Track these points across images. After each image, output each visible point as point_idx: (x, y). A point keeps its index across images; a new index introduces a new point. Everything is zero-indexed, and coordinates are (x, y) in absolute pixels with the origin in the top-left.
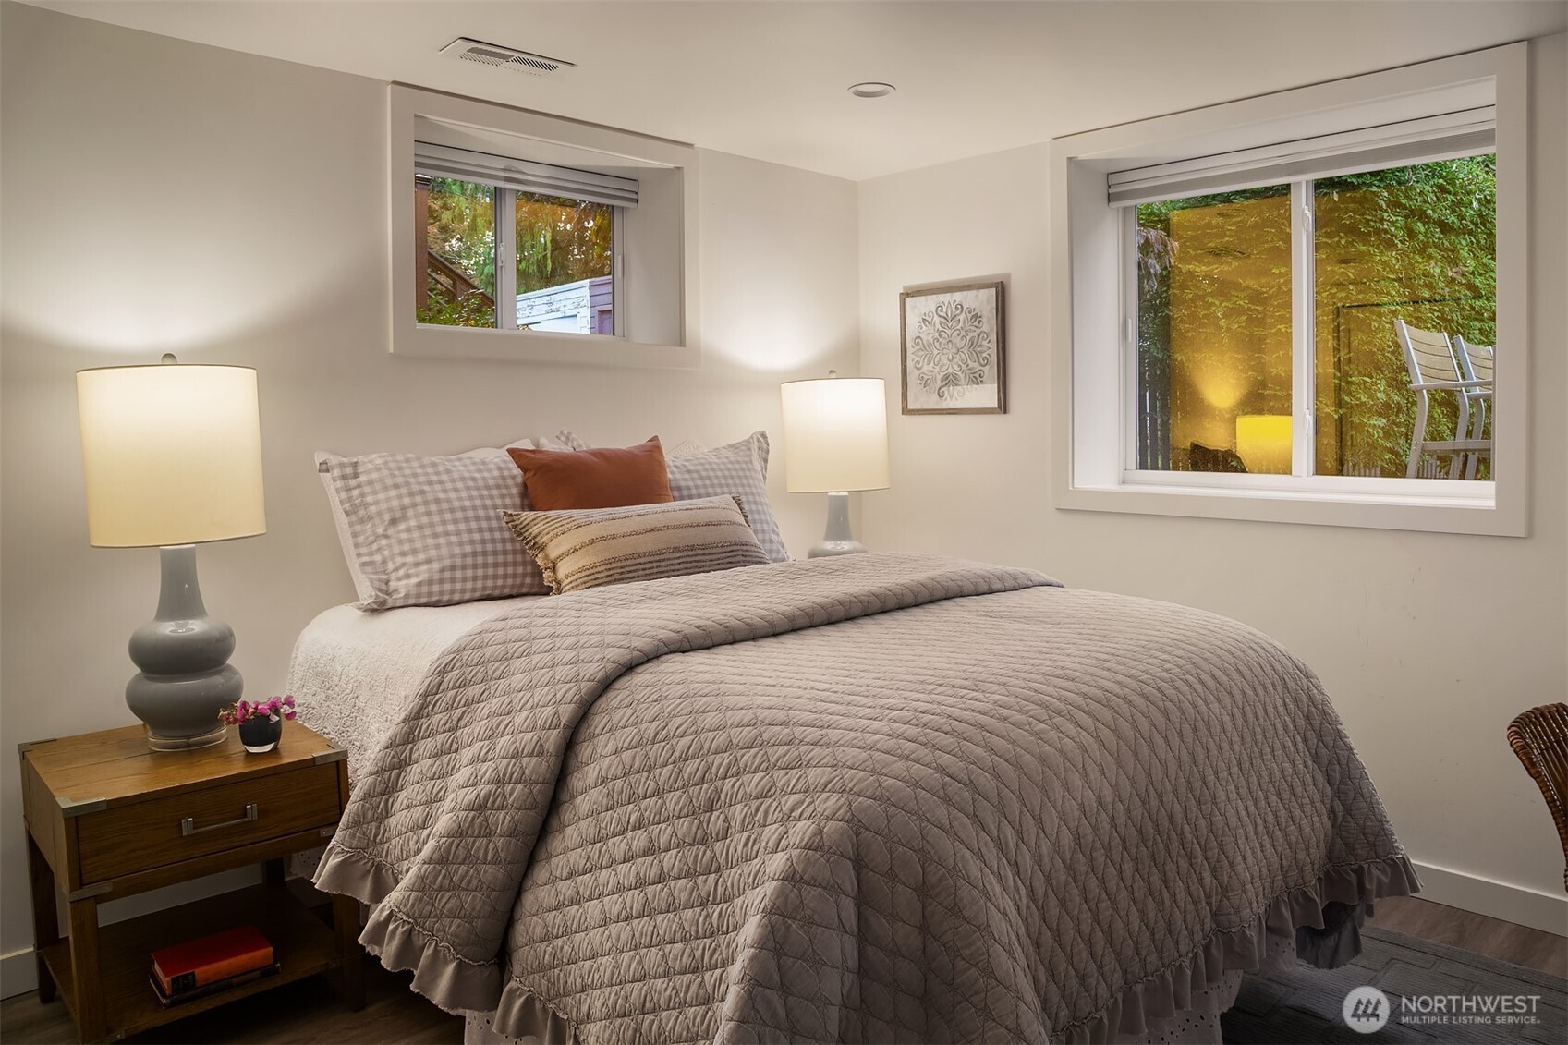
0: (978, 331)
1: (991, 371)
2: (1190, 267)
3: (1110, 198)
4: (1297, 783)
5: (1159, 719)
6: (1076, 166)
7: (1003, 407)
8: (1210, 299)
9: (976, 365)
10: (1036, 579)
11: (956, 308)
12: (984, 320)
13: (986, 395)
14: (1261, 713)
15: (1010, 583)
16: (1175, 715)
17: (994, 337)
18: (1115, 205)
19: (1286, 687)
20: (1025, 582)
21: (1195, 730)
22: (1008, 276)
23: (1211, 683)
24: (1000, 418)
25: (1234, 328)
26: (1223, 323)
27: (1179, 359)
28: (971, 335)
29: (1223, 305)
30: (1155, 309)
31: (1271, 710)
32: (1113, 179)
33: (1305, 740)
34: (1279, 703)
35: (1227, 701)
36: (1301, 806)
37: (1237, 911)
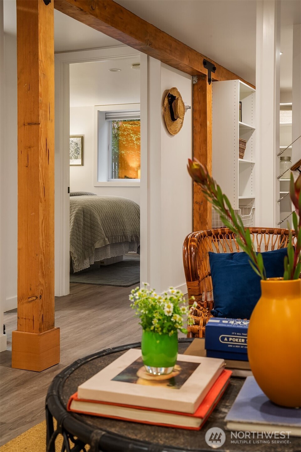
0: (77, 147)
1: (80, 156)
2: (126, 125)
3: (106, 118)
4: (136, 220)
5: (115, 205)
6: (99, 112)
7: (83, 164)
8: (131, 135)
9: (76, 155)
10: (94, 194)
11: (72, 142)
12: (78, 145)
13: (79, 162)
14: (130, 209)
15: (90, 194)
16: (117, 205)
17: (80, 149)
18: (107, 120)
19: (134, 206)
20: (92, 194)
21: (120, 207)
22: (84, 135)
23: (123, 203)
24: (82, 167)
25: (138, 144)
26: (135, 142)
27: (123, 153)
28: (75, 148)
29: (135, 137)
30: (116, 137)
31: (132, 209)
32: (107, 114)
33: (137, 215)
34: (133, 208)
35: (125, 205)
36: (136, 223)
37: (126, 233)
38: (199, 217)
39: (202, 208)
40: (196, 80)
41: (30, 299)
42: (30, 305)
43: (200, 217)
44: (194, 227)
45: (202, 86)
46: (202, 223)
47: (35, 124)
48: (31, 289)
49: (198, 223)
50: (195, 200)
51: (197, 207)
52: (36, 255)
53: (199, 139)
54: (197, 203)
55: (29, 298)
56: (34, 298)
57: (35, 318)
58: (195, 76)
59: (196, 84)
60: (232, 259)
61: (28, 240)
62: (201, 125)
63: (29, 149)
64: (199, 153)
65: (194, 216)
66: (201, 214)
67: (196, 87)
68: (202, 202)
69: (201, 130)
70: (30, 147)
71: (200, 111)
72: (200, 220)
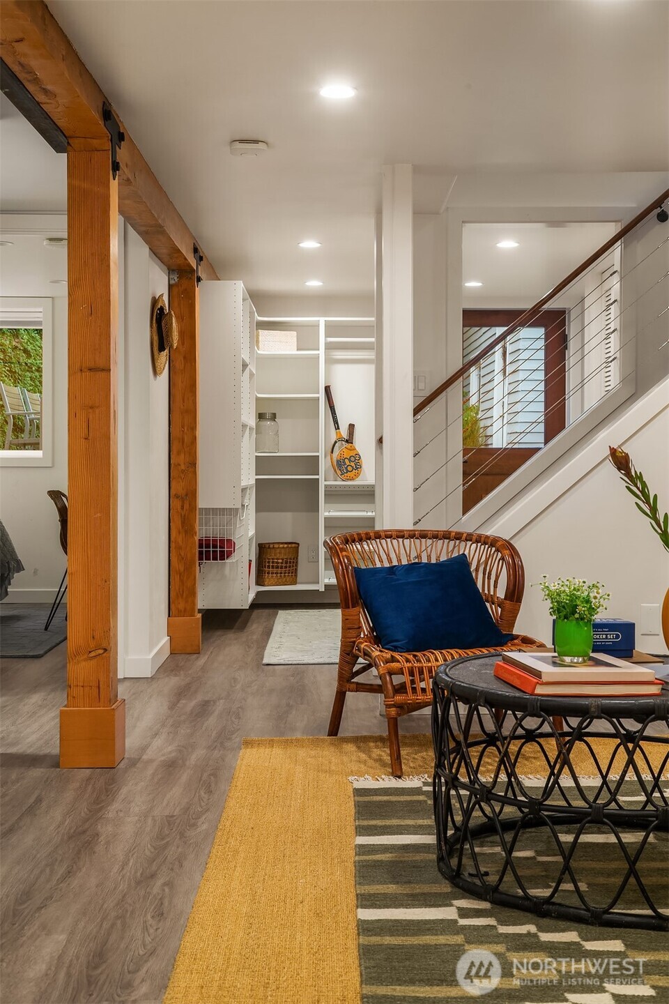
38: (182, 521)
39: (186, 506)
40: (176, 278)
41: (93, 654)
42: (93, 662)
43: (183, 523)
44: (172, 539)
45: (186, 290)
46: (186, 532)
47: (103, 370)
48: (93, 637)
49: (179, 533)
50: (173, 492)
51: (177, 503)
52: (103, 582)
53: (182, 382)
54: (177, 496)
55: (90, 652)
56: (101, 651)
57: (101, 683)
58: (173, 270)
59: (176, 285)
60: (394, 573)
61: (88, 557)
62: (185, 358)
63: (90, 410)
64: (182, 407)
65: (171, 521)
66: (185, 516)
67: (175, 290)
68: (187, 495)
69: (185, 367)
70: (92, 407)
71: (184, 333)
72: (183, 527)
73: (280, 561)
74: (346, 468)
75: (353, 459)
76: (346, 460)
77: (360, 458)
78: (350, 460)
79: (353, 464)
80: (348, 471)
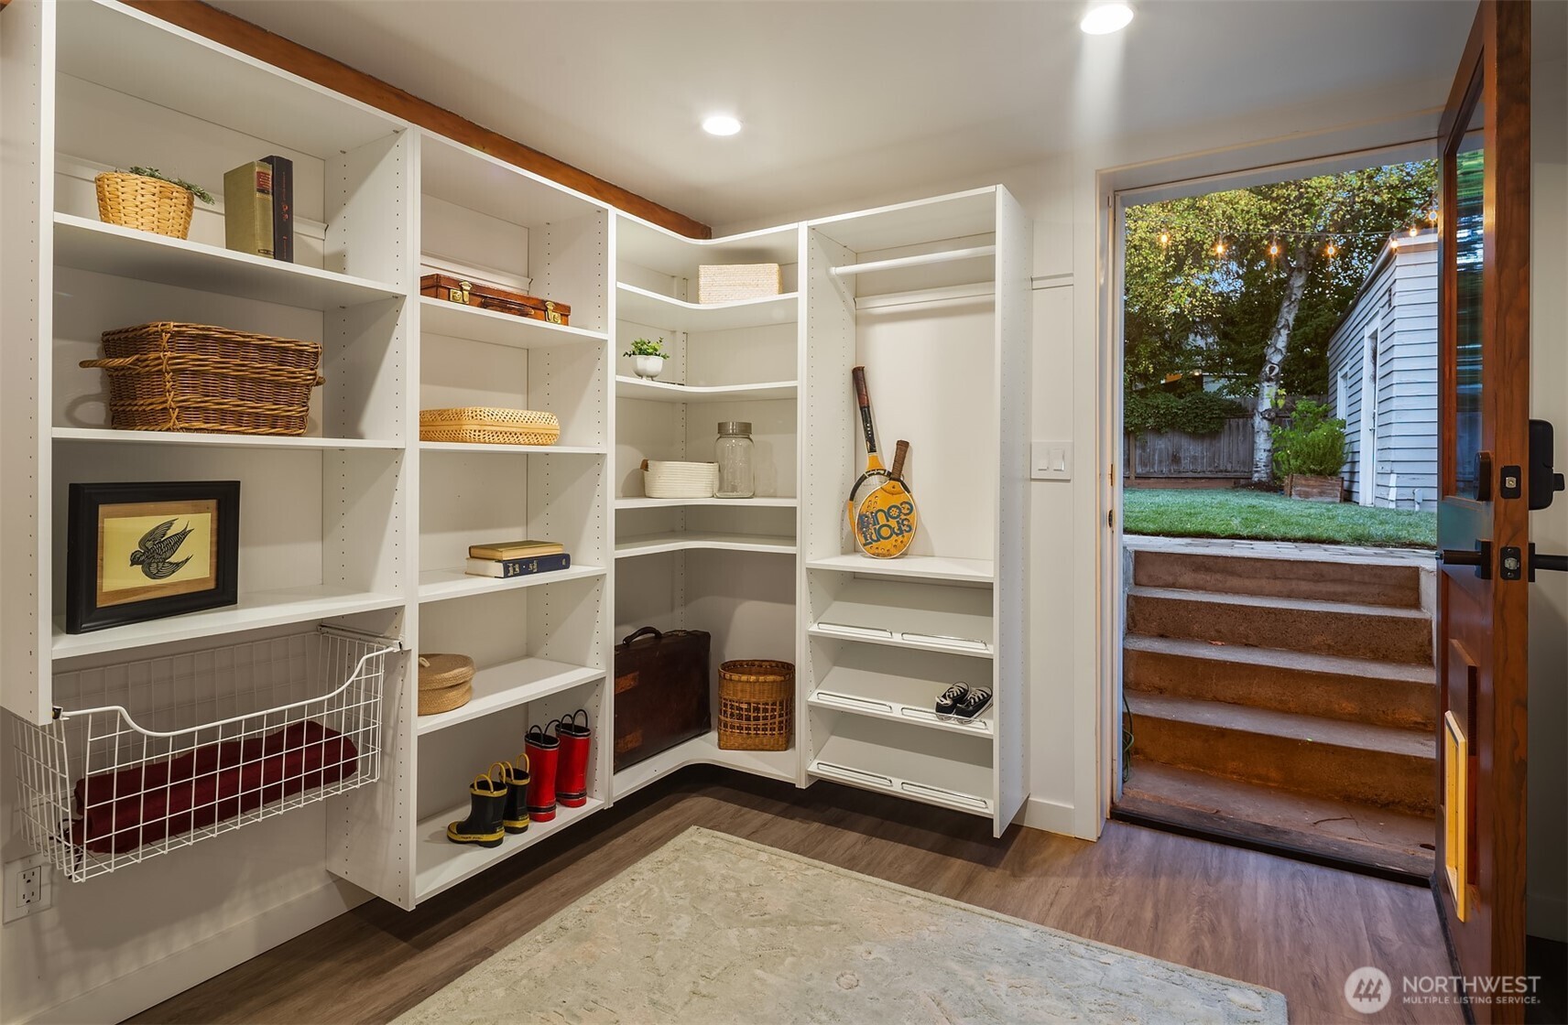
73: (745, 706)
74: (878, 532)
75: (894, 512)
76: (880, 514)
77: (911, 510)
78: (888, 515)
79: (893, 523)
80: (880, 537)
